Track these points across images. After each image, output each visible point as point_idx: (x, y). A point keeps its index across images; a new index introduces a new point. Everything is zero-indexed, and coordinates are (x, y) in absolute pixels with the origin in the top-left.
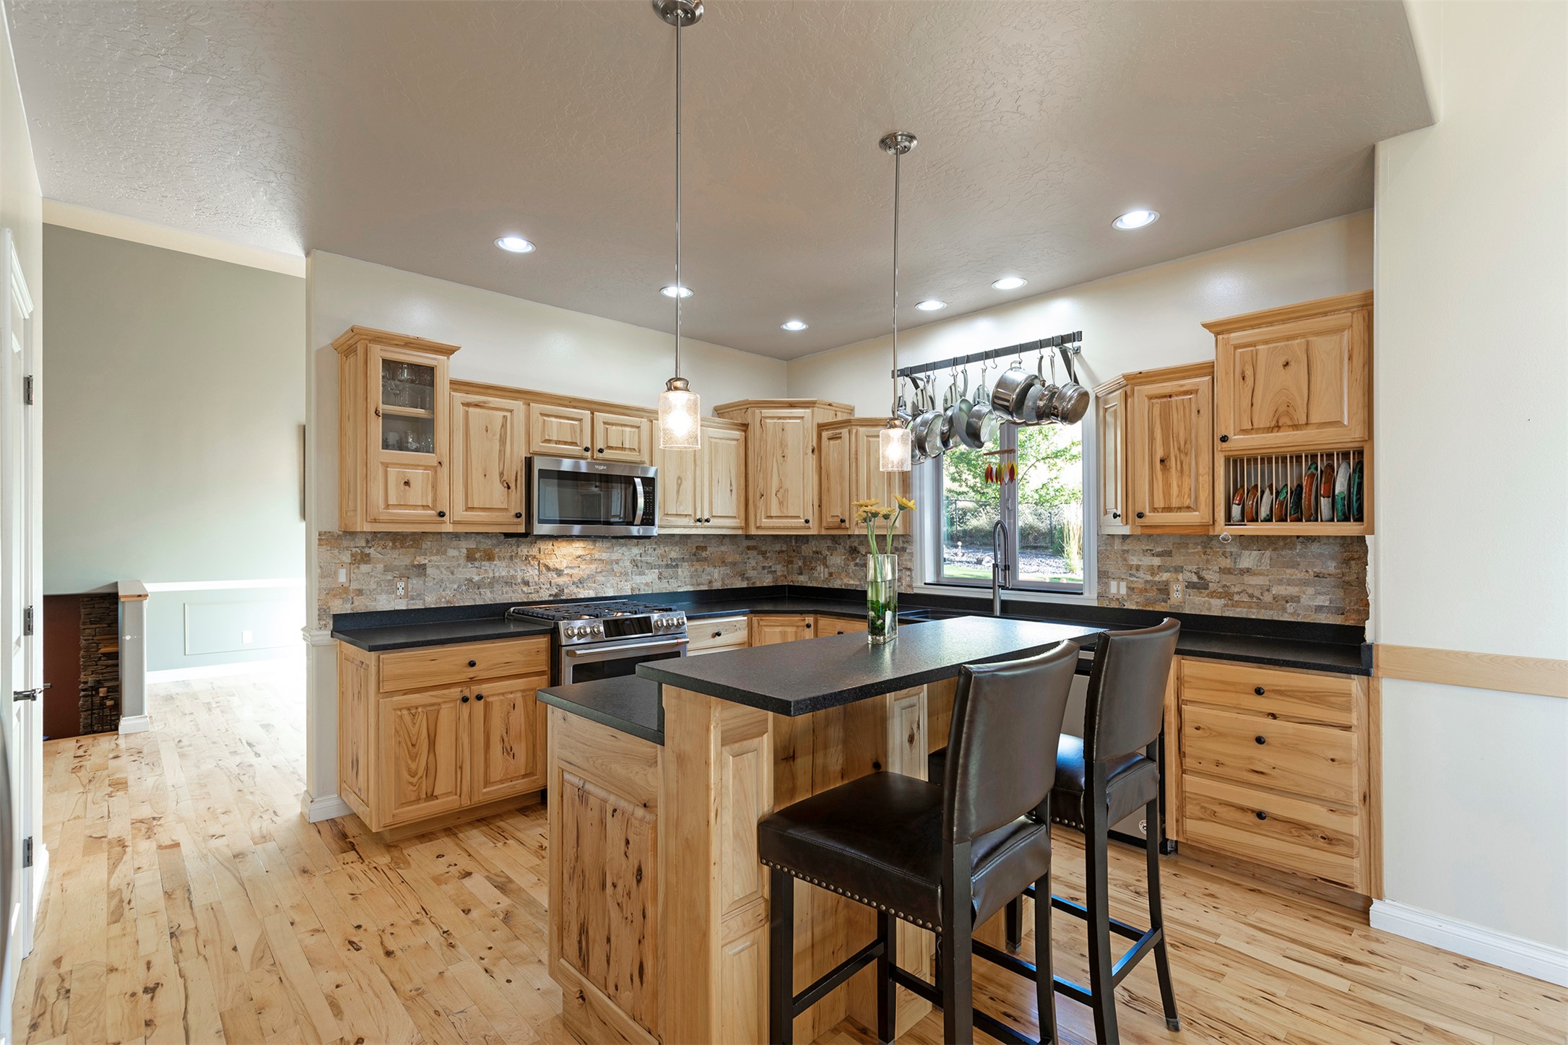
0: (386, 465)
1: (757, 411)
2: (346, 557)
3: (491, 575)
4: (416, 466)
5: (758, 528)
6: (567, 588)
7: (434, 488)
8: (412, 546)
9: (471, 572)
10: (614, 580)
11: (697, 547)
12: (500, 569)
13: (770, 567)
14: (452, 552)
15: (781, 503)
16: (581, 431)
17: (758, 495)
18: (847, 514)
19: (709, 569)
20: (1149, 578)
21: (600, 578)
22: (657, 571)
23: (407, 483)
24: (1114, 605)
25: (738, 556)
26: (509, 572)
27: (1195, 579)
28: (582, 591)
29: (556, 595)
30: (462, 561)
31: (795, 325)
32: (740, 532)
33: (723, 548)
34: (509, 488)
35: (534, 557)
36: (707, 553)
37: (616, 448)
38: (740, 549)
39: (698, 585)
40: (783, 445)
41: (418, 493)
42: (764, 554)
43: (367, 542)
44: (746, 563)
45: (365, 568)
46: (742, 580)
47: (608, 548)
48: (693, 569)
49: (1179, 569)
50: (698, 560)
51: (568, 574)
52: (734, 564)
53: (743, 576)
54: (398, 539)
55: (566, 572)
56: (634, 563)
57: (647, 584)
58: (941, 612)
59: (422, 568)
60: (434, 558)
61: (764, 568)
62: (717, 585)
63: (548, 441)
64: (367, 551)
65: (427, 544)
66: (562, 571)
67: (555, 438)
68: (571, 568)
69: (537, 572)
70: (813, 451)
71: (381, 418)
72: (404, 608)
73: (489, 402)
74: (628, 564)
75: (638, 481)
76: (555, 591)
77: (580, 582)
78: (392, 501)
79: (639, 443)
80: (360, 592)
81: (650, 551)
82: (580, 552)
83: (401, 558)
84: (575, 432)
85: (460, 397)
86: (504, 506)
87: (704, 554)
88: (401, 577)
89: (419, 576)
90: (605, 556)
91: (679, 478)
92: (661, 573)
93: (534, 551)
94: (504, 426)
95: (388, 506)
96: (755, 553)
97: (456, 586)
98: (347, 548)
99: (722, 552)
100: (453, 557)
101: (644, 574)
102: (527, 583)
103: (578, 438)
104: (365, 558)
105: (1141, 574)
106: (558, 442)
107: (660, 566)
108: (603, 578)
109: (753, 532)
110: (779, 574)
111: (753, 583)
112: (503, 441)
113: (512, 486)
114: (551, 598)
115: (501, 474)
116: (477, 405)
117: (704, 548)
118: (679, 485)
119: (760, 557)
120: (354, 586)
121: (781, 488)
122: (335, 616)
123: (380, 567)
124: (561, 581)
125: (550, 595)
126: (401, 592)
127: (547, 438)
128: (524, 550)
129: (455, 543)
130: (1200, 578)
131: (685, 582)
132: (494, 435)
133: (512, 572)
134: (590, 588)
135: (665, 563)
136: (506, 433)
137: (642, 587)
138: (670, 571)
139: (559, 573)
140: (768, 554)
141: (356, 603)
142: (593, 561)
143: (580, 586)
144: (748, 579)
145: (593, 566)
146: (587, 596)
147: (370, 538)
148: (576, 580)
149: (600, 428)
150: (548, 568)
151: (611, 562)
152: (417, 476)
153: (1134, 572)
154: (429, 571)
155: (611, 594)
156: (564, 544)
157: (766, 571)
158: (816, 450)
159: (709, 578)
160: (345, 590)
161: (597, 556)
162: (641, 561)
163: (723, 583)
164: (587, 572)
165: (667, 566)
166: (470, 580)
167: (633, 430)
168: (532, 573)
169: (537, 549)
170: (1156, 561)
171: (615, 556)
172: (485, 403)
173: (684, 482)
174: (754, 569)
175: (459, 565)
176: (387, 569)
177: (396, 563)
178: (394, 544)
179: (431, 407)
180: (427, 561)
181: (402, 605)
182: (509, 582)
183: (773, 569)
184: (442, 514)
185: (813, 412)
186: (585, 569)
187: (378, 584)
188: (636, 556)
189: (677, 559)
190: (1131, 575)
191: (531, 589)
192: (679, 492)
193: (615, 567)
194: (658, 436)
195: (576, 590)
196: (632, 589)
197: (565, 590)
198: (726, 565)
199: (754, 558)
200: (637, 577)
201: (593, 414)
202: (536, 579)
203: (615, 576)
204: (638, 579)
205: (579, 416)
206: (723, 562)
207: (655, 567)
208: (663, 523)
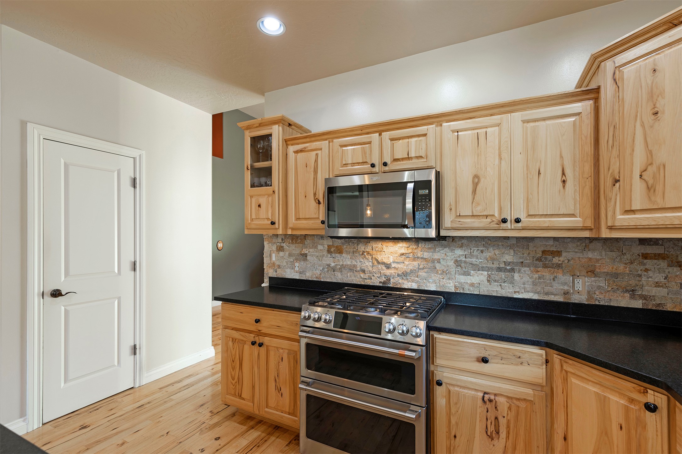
0: (251, 197)
2: (276, 248)
3: (341, 263)
4: (264, 195)
5: (611, 228)
6: (393, 278)
7: (271, 207)
8: (300, 243)
9: (329, 260)
10: (435, 277)
11: (544, 252)
12: (346, 260)
14: (320, 247)
15: (650, 189)
16: (371, 151)
17: (609, 182)
19: (565, 277)
21: (422, 274)
22: (486, 273)
23: (259, 206)
26: (352, 262)
28: (405, 282)
29: (384, 283)
30: (325, 253)
32: (586, 234)
33: (590, 255)
34: (318, 203)
35: (368, 253)
36: (561, 259)
37: (403, 159)
38: (628, 256)
39: (547, 294)
40: (655, 95)
41: (264, 210)
43: (282, 240)
44: (640, 276)
45: (281, 254)
47: (430, 248)
48: (536, 276)
50: (545, 266)
51: (395, 268)
53: (633, 293)
54: (294, 238)
55: (393, 265)
56: (458, 263)
57: (472, 285)
59: (305, 255)
60: (311, 250)
62: (580, 298)
63: (346, 165)
64: (282, 245)
65: (308, 242)
66: (390, 264)
67: (350, 162)
68: (397, 263)
69: (371, 264)
73: (309, 147)
74: (451, 263)
75: (408, 186)
76: (383, 279)
77: (404, 275)
78: (253, 216)
80: (279, 267)
81: (475, 253)
82: (403, 251)
83: (295, 249)
84: (365, 153)
85: (292, 148)
86: (316, 216)
87: (556, 260)
88: (297, 260)
89: (304, 260)
90: (426, 255)
91: (476, 176)
92: (489, 276)
93: (369, 249)
94: (316, 161)
95: (252, 220)
96: (663, 264)
97: (321, 269)
98: (274, 243)
100: (321, 250)
102: (364, 271)
103: (367, 158)
104: (282, 249)
106: (353, 164)
107: (488, 269)
108: (424, 274)
109: (605, 234)
111: (659, 305)
112: (315, 171)
113: (322, 201)
114: (381, 284)
116: (301, 150)
117: (558, 253)
118: (475, 185)
120: (277, 263)
121: (651, 164)
122: (269, 277)
123: (287, 253)
124: (388, 272)
125: (380, 282)
126: (297, 268)
127: (344, 163)
128: (362, 248)
129: (321, 241)
131: (524, 288)
132: (311, 169)
133: (355, 263)
135: (496, 265)
136: (317, 165)
137: (467, 287)
138: (503, 275)
139: (388, 266)
141: (278, 272)
142: (415, 259)
143: (405, 278)
144: (644, 297)
145: (416, 263)
146: (410, 287)
147: (283, 238)
148: (401, 273)
149: (387, 143)
150: (378, 262)
151: (433, 261)
152: (264, 202)
154: (308, 258)
155: (433, 288)
159: (566, 288)
160: (275, 264)
161: (419, 255)
162: (465, 262)
164: (411, 267)
165: (499, 269)
166: (329, 265)
167: (421, 138)
168: (367, 264)
169: (371, 247)
171: (436, 256)
172: (305, 148)
173: (482, 180)
174: (657, 285)
175: (323, 255)
176: (290, 255)
177: (294, 252)
178: (292, 241)
179: (269, 160)
180: (307, 252)
181: (297, 277)
182: (352, 269)
184: (273, 224)
186: (409, 265)
187: (287, 263)
188: (459, 257)
189: (513, 263)
191: (366, 276)
192: (474, 191)
193: (438, 266)
194: (449, 137)
195: (400, 281)
196: (455, 287)
197: (392, 280)
198: (596, 276)
199: (660, 271)
200: (462, 277)
201: (380, 135)
202: (370, 269)
203: (437, 273)
204: (463, 279)
205: (369, 140)
206: (592, 272)
207: (483, 269)
208: (455, 225)
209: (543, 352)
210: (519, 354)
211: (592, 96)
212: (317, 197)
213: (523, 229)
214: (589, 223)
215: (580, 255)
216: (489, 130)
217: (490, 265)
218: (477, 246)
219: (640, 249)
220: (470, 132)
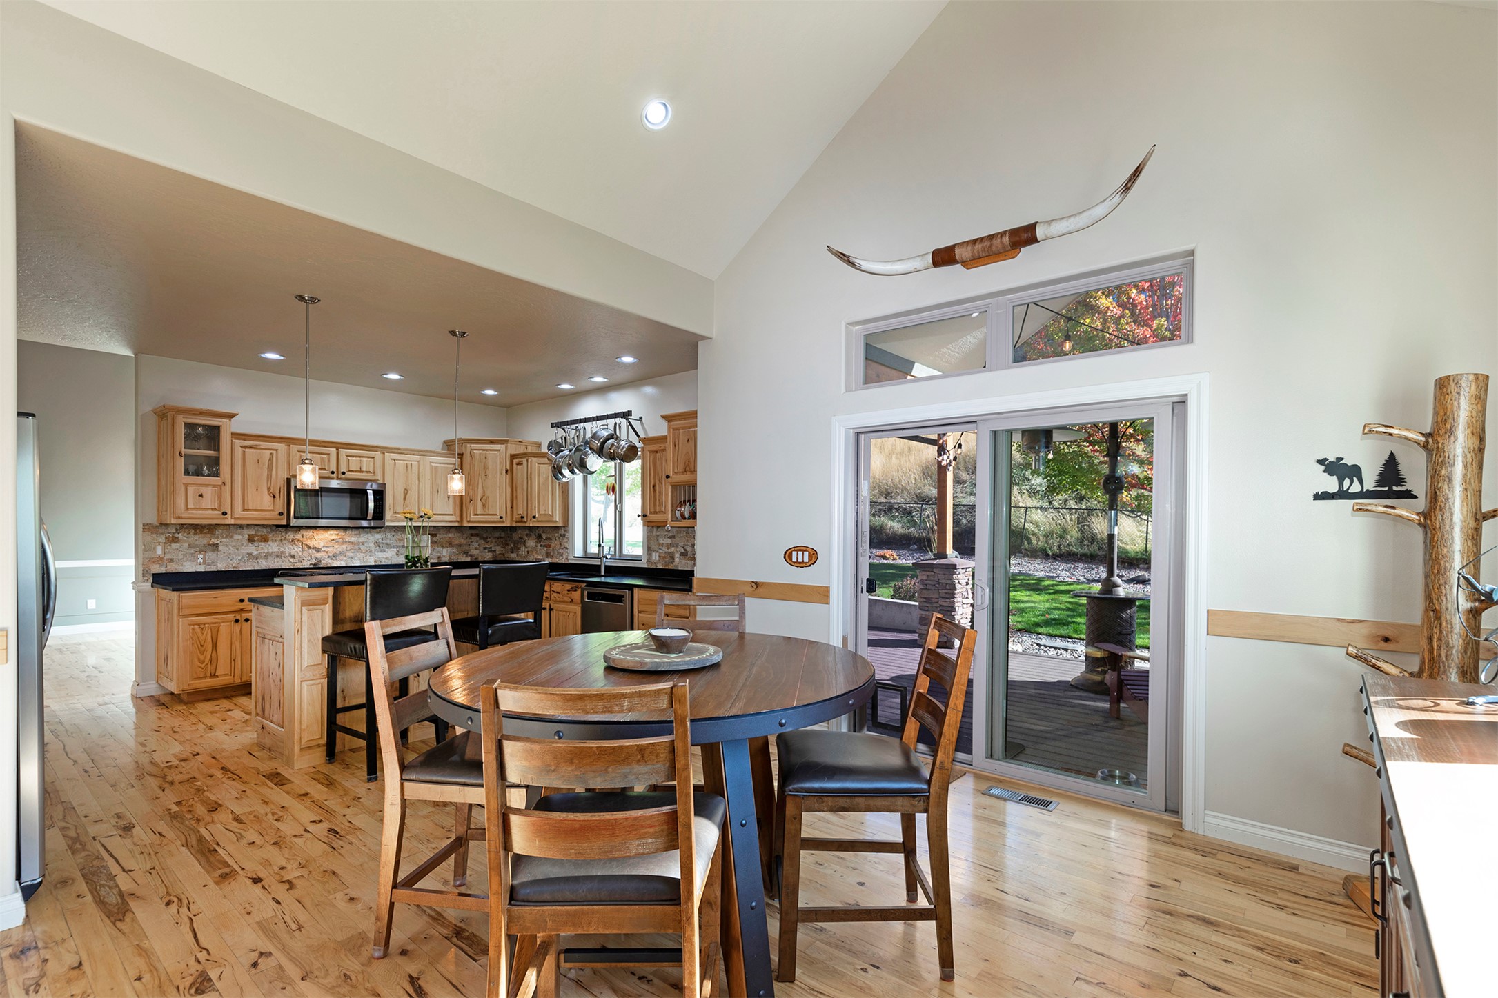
0: (186, 485)
1: (468, 445)
2: (162, 539)
3: (266, 551)
4: (207, 485)
5: (469, 522)
6: (323, 560)
7: (220, 498)
8: (208, 533)
9: (252, 549)
10: (360, 555)
12: (273, 547)
13: (491, 548)
14: (237, 537)
15: (484, 505)
16: (329, 461)
17: (468, 500)
18: (525, 513)
19: (440, 549)
20: (667, 550)
21: (349, 554)
22: (395, 550)
23: (201, 495)
24: (653, 566)
25: (463, 540)
26: (279, 549)
27: (683, 551)
28: (335, 562)
29: (315, 564)
30: (245, 542)
31: (490, 392)
32: (457, 524)
33: (450, 535)
34: (274, 497)
35: (299, 540)
36: (437, 538)
37: (356, 471)
38: (465, 535)
40: (485, 468)
41: (209, 501)
42: (485, 539)
43: (177, 530)
44: (470, 545)
45: (174, 546)
46: (467, 556)
47: (356, 535)
49: (677, 546)
51: (324, 551)
52: (460, 545)
53: (467, 553)
54: (198, 528)
55: (323, 549)
56: (377, 544)
57: (387, 558)
59: (217, 546)
60: (225, 540)
61: (485, 548)
64: (176, 535)
65: (219, 532)
66: (320, 549)
68: (327, 547)
69: (300, 549)
70: (507, 472)
71: (183, 458)
72: (203, 570)
73: (260, 445)
74: (372, 545)
75: (370, 492)
76: (314, 561)
77: (334, 556)
78: (190, 506)
79: (374, 467)
80: (171, 560)
81: (389, 537)
82: (333, 537)
83: (200, 540)
84: (324, 462)
85: (238, 443)
86: (271, 508)
87: (435, 539)
88: (200, 551)
89: (213, 551)
90: (353, 539)
91: (406, 489)
92: (398, 551)
93: (299, 536)
94: (271, 459)
95: (187, 509)
96: (476, 538)
97: (240, 558)
98: (163, 534)
99: (450, 537)
100: (238, 539)
101: (385, 552)
102: (293, 557)
103: (326, 464)
104: (175, 540)
105: (663, 549)
107: (397, 547)
108: (352, 554)
109: (465, 524)
110: (497, 552)
111: (476, 559)
112: (270, 469)
113: (277, 495)
114: (312, 566)
115: (269, 489)
116: (251, 447)
117: (435, 535)
118: (405, 495)
119: (482, 541)
120: (167, 557)
121: (484, 495)
122: (153, 574)
123: (186, 545)
124: (319, 555)
125: (311, 564)
126: (200, 560)
128: (291, 535)
129: (239, 531)
130: (685, 550)
132: (264, 465)
133: (282, 549)
134: (341, 560)
136: (272, 463)
137: (383, 560)
139: (318, 550)
140: (489, 539)
141: (169, 567)
142: (343, 543)
143: (334, 558)
144: (471, 556)
145: (344, 546)
146: (339, 565)
147: (178, 528)
148: (330, 555)
149: (343, 459)
150: (309, 547)
151: (359, 543)
152: (208, 492)
153: (661, 547)
154: (220, 548)
155: (358, 564)
156: (322, 532)
157: (487, 551)
158: (509, 471)
159: (439, 554)
160: (161, 559)
161: (347, 540)
162: (383, 543)
163: (450, 558)
164: (340, 550)
166: (251, 554)
167: (370, 459)
168: (297, 550)
169: (301, 535)
170: (669, 541)
171: (361, 540)
172: (257, 445)
173: (409, 492)
174: (476, 549)
175: (242, 545)
176: (190, 547)
177: (197, 543)
178: (195, 531)
179: (218, 450)
180: (219, 542)
181: (201, 569)
182: (279, 556)
183: (493, 549)
184: (225, 514)
185: (506, 447)
186: (338, 548)
187: (185, 555)
188: (378, 540)
190: (660, 549)
191: (296, 560)
192: (405, 499)
193: (362, 547)
194: (389, 463)
195: (330, 561)
196: (375, 561)
197: (322, 561)
198: (452, 546)
199: (477, 542)
200: (380, 553)
201: (337, 450)
202: (300, 554)
203: (362, 552)
204: (380, 555)
205: (327, 452)
206: (450, 545)
207: (394, 547)
208: (393, 519)
211: (459, 456)
212: (271, 491)
213: (432, 522)
214: (458, 519)
215: (445, 535)
216: (413, 463)
217: (398, 544)
218: (390, 532)
219: (469, 532)
220: (401, 462)
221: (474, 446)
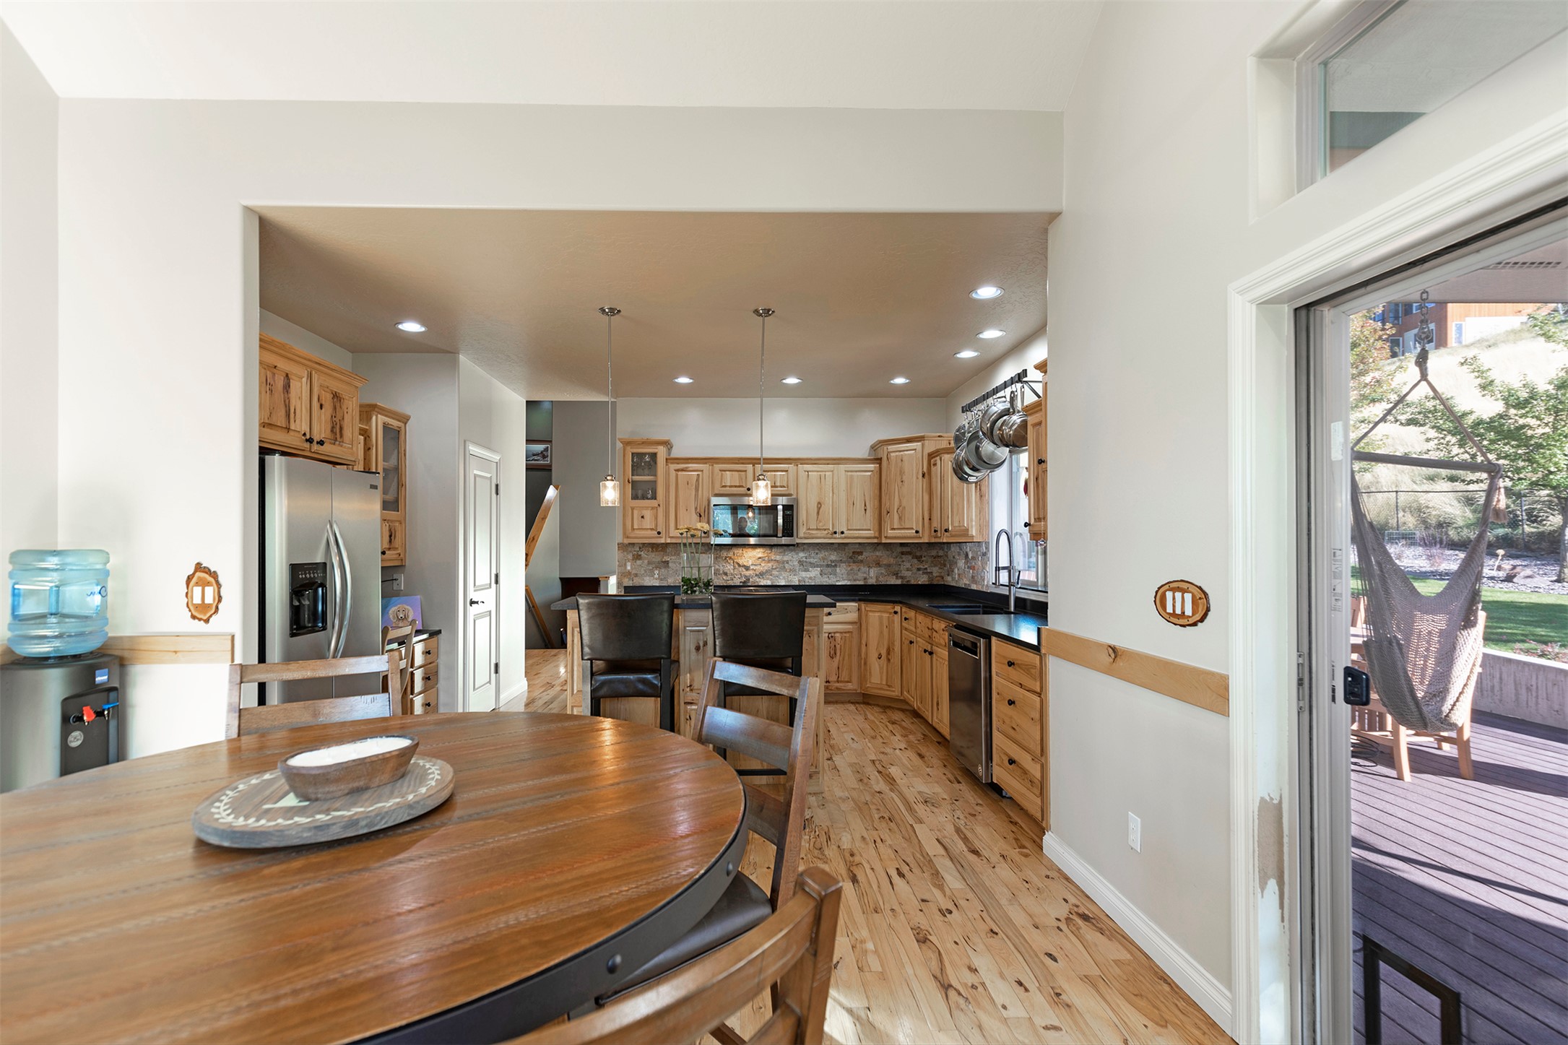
0: (631, 508)
1: (885, 448)
2: (630, 557)
4: (647, 508)
5: (886, 537)
6: (752, 578)
7: (656, 518)
8: (661, 551)
10: (785, 574)
11: (853, 553)
13: (926, 569)
15: (900, 518)
16: (746, 478)
17: (885, 513)
18: (939, 526)
19: (865, 569)
21: (775, 572)
22: (819, 569)
23: (642, 517)
25: (892, 560)
28: (762, 580)
29: (744, 582)
31: (900, 381)
33: (877, 554)
34: (700, 516)
35: (730, 558)
36: (863, 557)
38: (895, 554)
39: (855, 580)
40: (902, 473)
41: (648, 523)
42: (919, 558)
43: (640, 548)
44: (900, 565)
45: (639, 562)
46: (897, 578)
47: (781, 553)
48: (849, 569)
50: (854, 562)
51: (753, 569)
52: (889, 566)
53: (896, 575)
54: (654, 547)
55: (751, 568)
56: (801, 563)
57: (810, 578)
58: (997, 608)
59: (667, 562)
60: (673, 558)
61: (919, 569)
62: (872, 581)
63: (725, 486)
64: (640, 553)
65: (669, 550)
66: (749, 567)
67: (728, 484)
68: (755, 565)
69: (732, 567)
70: (923, 476)
71: (631, 484)
72: (658, 585)
73: (689, 467)
74: (796, 563)
75: (780, 507)
76: (744, 579)
77: (761, 575)
78: (635, 527)
79: (788, 481)
80: (636, 575)
81: (813, 555)
82: (760, 555)
83: (656, 557)
84: (741, 479)
85: (673, 467)
87: (860, 558)
88: (656, 567)
89: (665, 567)
90: (778, 558)
91: (819, 503)
92: (822, 571)
93: (731, 554)
94: (697, 480)
95: (633, 529)
96: (910, 557)
98: (630, 551)
99: (877, 556)
101: (809, 571)
102: (726, 574)
103: (744, 481)
104: (638, 557)
106: (731, 486)
107: (821, 566)
109: (884, 540)
110: (935, 575)
111: (908, 581)
112: (697, 490)
113: (702, 514)
114: (741, 584)
115: (696, 509)
116: (682, 470)
117: (861, 553)
118: (819, 509)
119: (915, 561)
120: (634, 572)
121: (901, 506)
122: (625, 587)
123: (646, 562)
124: (748, 573)
125: (741, 582)
126: (656, 576)
127: (724, 484)
128: (724, 554)
131: (842, 578)
132: (692, 486)
133: (718, 566)
134: (768, 579)
135: (825, 563)
136: (699, 484)
137: (807, 580)
138: (830, 570)
139: (747, 568)
140: (924, 559)
141: (634, 581)
142: (769, 561)
143: (761, 577)
144: (902, 578)
145: (770, 565)
146: (765, 584)
147: (641, 546)
148: (758, 573)
150: (739, 565)
151: (783, 562)
152: (648, 514)
154: (670, 565)
155: (783, 583)
156: (750, 550)
157: (921, 572)
158: (926, 475)
159: (865, 575)
160: (629, 573)
161: (773, 558)
162: (806, 562)
163: (877, 580)
164: (766, 568)
165: (828, 566)
167: (785, 473)
168: (729, 568)
169: (733, 553)
171: (785, 558)
172: (687, 468)
173: (823, 506)
174: (908, 570)
176: (649, 563)
177: (654, 560)
178: (653, 550)
179: (655, 475)
180: (669, 559)
181: (657, 583)
183: (929, 571)
184: (659, 533)
185: (923, 445)
186: (765, 566)
187: (646, 571)
188: (802, 558)
189: (836, 560)
191: (729, 578)
192: (818, 513)
193: (787, 566)
194: (802, 475)
195: (758, 580)
196: (799, 581)
197: (751, 580)
198: (880, 566)
199: (909, 561)
200: (803, 573)
201: (754, 465)
202: (732, 571)
203: (786, 571)
204: (804, 574)
205: (745, 469)
206: (878, 564)
207: (817, 566)
208: (806, 536)
209: (857, 604)
210: (846, 607)
211: (878, 462)
212: (698, 510)
213: (845, 538)
214: (877, 535)
215: (872, 554)
216: (827, 473)
217: (822, 563)
218: (814, 550)
219: (899, 549)
220: (815, 473)
221: (891, 448)
